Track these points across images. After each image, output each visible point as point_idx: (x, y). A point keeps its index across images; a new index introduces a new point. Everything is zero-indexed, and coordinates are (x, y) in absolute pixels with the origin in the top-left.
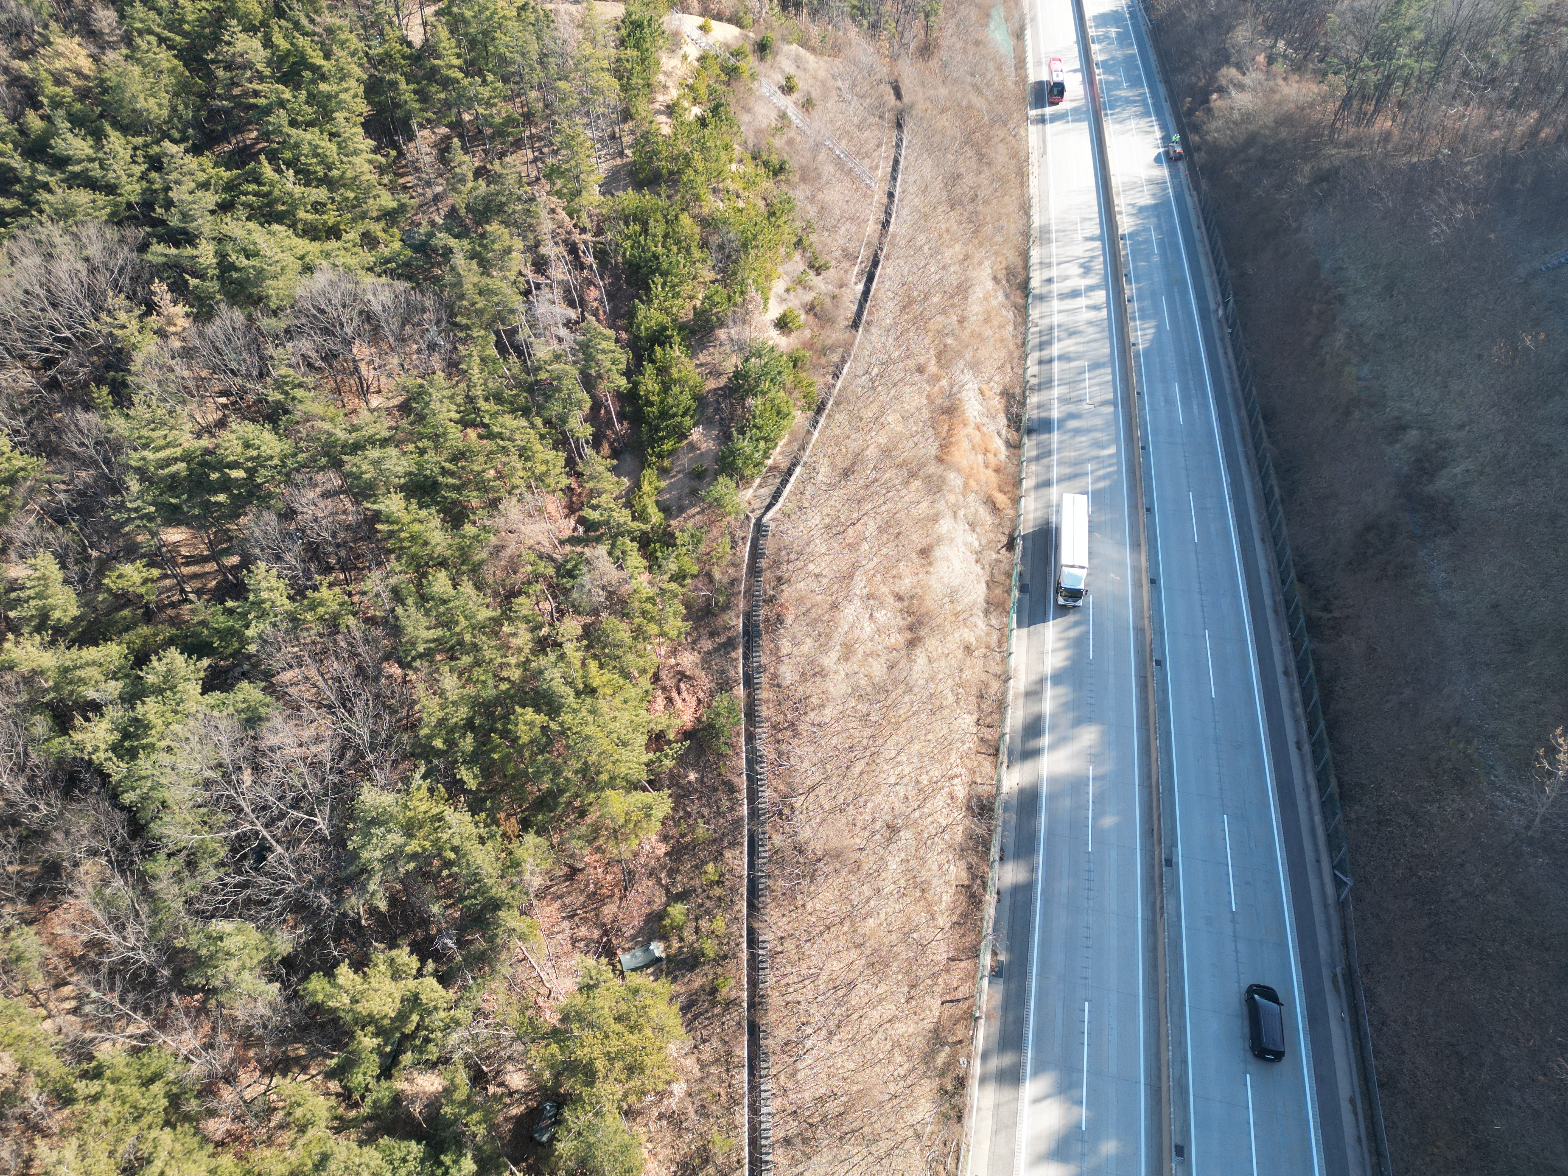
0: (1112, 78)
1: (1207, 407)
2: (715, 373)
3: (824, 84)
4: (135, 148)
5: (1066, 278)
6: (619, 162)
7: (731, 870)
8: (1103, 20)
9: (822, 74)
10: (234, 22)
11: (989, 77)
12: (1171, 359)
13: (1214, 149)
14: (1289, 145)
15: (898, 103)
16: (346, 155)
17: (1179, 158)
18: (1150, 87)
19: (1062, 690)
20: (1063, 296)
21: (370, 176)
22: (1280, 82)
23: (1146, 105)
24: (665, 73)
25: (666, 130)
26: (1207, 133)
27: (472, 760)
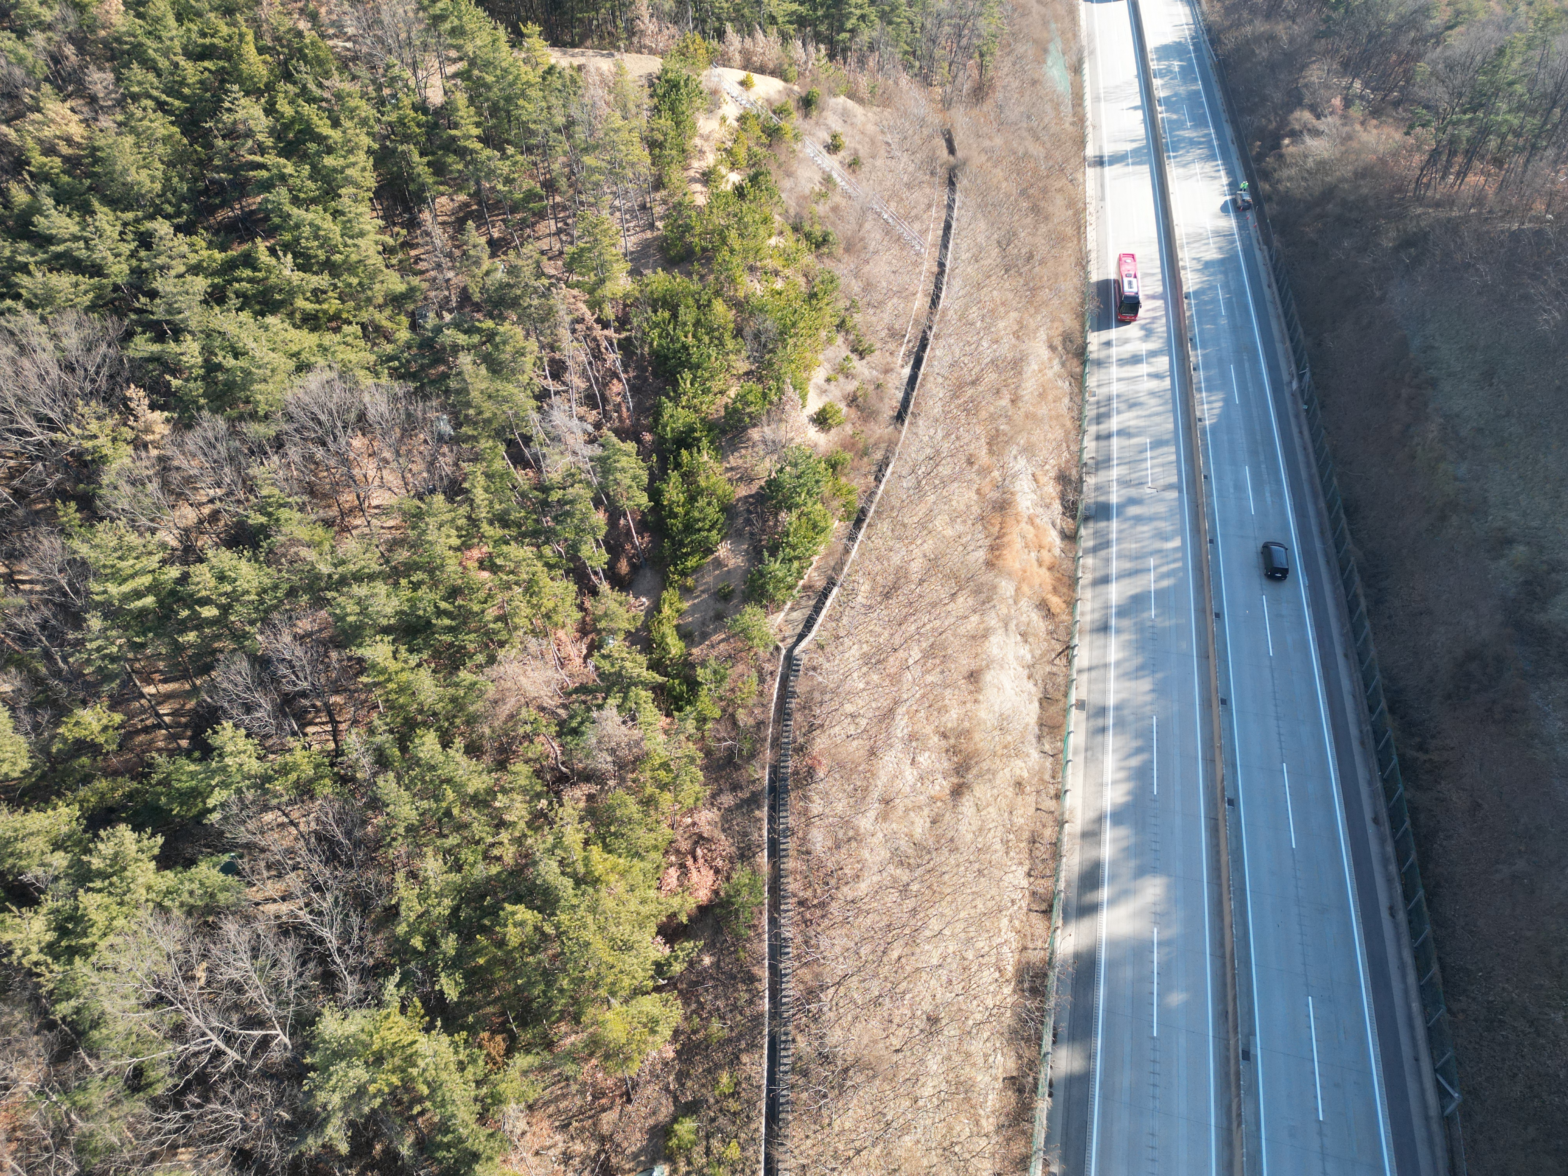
0: (1175, 117)
1: (1280, 495)
2: (747, 478)
3: (873, 142)
4: (125, 224)
5: (1126, 341)
6: (649, 235)
7: (749, 1078)
8: (1165, 52)
9: (871, 128)
10: (236, 87)
11: (1046, 120)
12: (1241, 438)
13: (1286, 199)
14: (1371, 203)
15: (951, 158)
16: (352, 237)
17: (1247, 207)
18: (1216, 127)
19: (1123, 831)
20: (1123, 362)
21: (376, 260)
22: (1358, 127)
23: (1211, 147)
24: (702, 136)
25: (701, 200)
26: (1279, 181)
27: (455, 964)
